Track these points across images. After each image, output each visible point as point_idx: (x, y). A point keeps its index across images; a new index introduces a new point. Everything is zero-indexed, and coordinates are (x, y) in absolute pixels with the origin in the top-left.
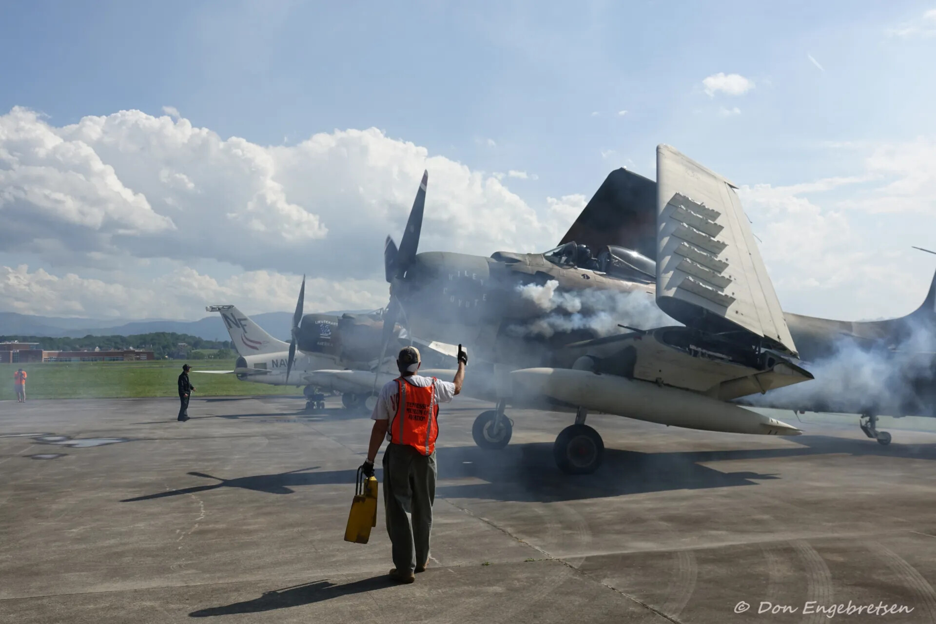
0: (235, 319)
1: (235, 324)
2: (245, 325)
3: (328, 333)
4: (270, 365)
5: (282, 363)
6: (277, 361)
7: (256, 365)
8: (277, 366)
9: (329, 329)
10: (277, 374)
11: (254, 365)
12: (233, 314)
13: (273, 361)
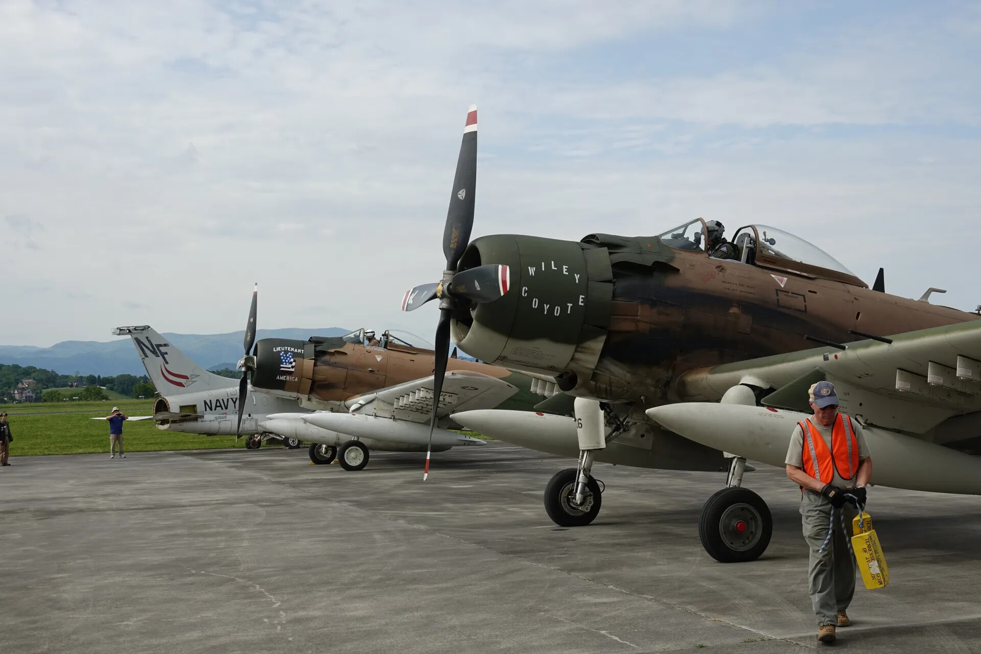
0: (151, 344)
1: (151, 351)
2: (166, 353)
3: (291, 363)
4: (200, 408)
5: (218, 404)
6: (210, 401)
7: (182, 408)
8: (211, 409)
9: (292, 358)
10: (211, 420)
11: (179, 408)
12: (150, 338)
13: (205, 403)
